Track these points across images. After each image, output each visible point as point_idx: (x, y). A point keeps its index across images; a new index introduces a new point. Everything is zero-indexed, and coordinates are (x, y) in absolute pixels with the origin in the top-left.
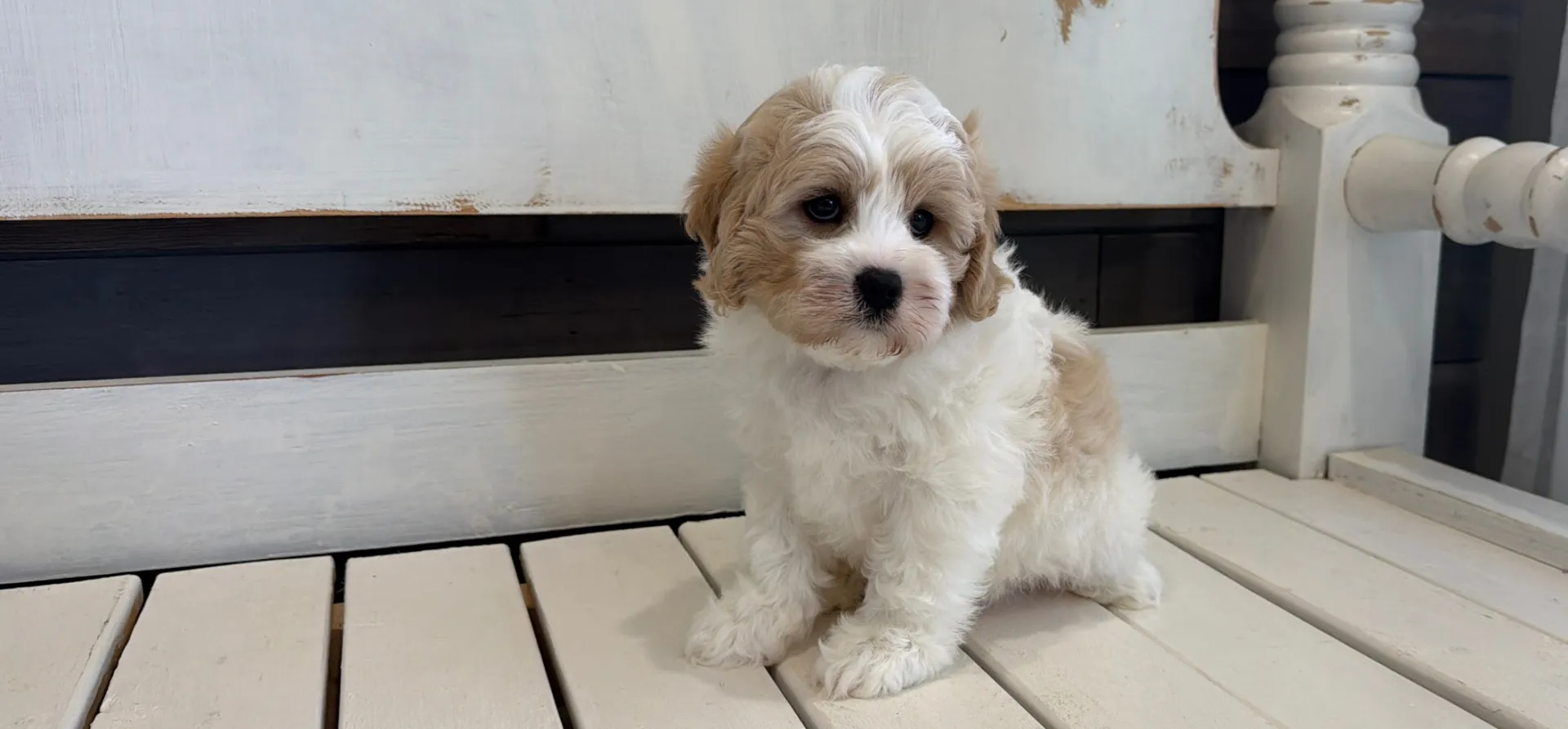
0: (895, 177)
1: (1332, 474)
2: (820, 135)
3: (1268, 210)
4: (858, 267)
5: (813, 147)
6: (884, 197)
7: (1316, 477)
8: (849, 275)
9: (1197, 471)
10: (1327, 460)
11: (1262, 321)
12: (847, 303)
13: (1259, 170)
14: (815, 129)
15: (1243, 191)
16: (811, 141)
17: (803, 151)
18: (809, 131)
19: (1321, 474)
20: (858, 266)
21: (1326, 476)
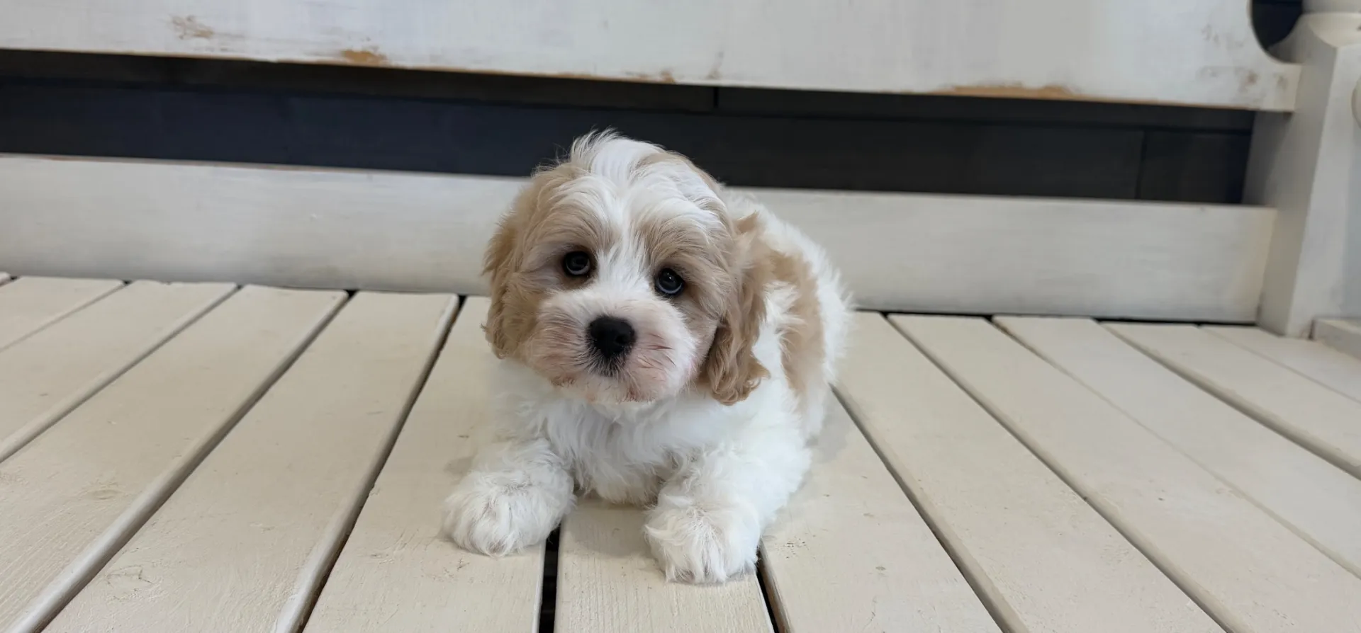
0: (637, 238)
1: (1317, 333)
2: (567, 198)
3: (1287, 115)
4: (592, 316)
5: (560, 208)
6: (623, 253)
7: (1300, 337)
8: (583, 321)
9: (1199, 323)
10: (1313, 325)
11: (1273, 206)
12: (578, 345)
13: (1282, 82)
14: (565, 192)
15: (1267, 98)
16: (561, 202)
17: (553, 211)
18: (562, 193)
19: (1307, 335)
20: (591, 314)
21: (1311, 337)
